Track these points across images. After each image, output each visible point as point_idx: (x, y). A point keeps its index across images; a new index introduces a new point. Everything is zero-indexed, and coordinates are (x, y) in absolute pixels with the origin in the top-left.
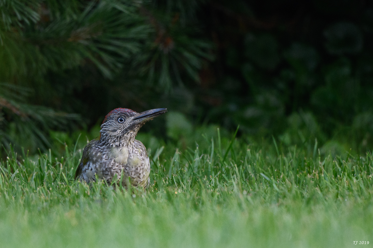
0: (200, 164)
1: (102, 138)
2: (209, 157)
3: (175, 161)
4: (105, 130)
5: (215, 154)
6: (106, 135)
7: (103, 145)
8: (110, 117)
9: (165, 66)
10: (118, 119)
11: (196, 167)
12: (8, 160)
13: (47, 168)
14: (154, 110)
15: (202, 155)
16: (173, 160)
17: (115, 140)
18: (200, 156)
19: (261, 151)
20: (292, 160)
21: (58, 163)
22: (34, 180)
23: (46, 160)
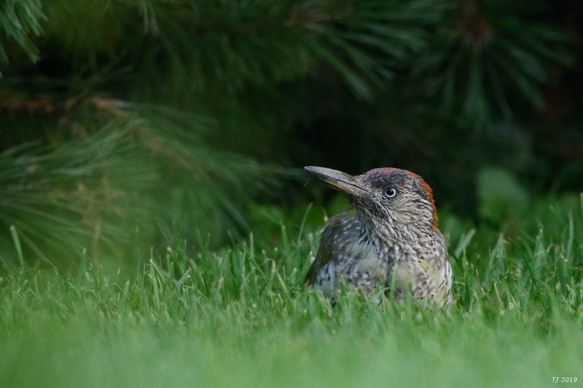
0: (545, 262)
2: (563, 250)
3: (498, 256)
5: (576, 244)
9: (475, 77)
11: (537, 269)
12: (169, 253)
13: (246, 268)
15: (550, 246)
16: (493, 254)
18: (546, 248)
21: (267, 260)
22: (221, 291)
23: (245, 253)
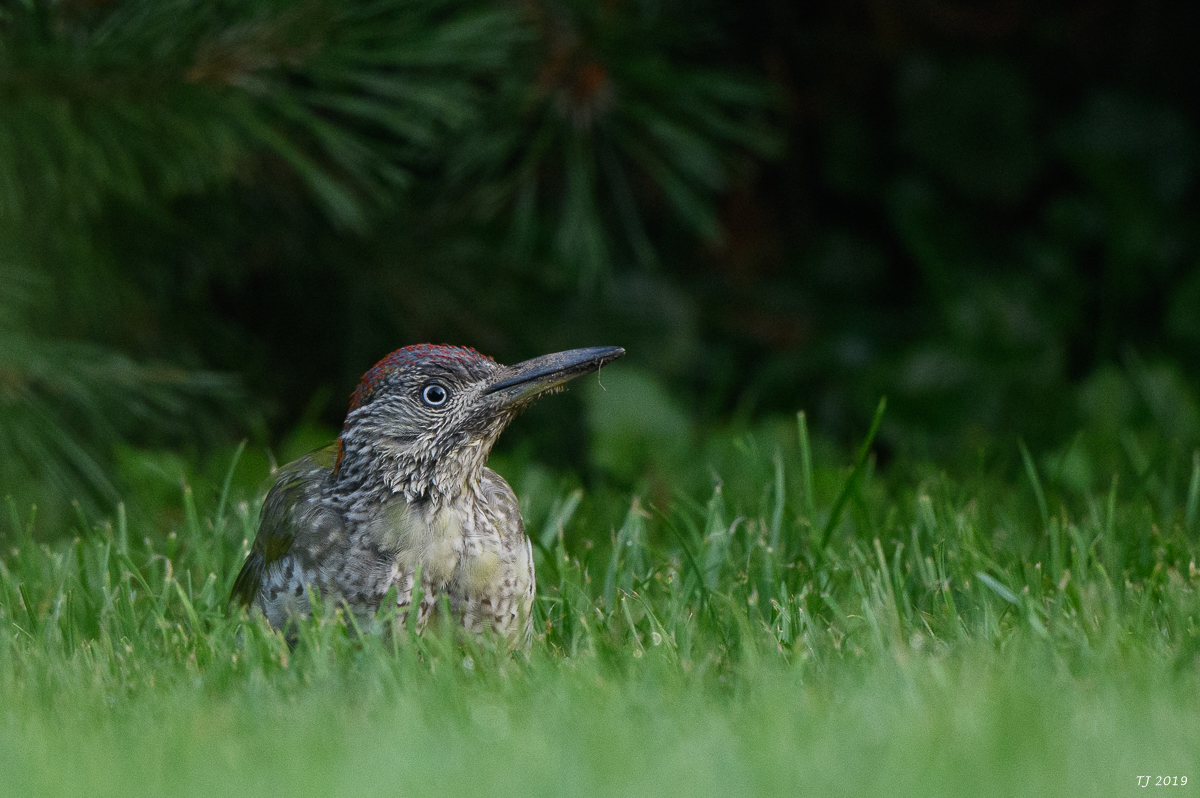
0: (727, 555)
1: (349, 464)
2: (764, 528)
3: (629, 543)
4: (367, 434)
5: (789, 516)
6: (373, 454)
7: (353, 490)
8: (387, 382)
10: (422, 390)
11: (711, 569)
13: (111, 575)
14: (570, 352)
15: (738, 521)
16: (620, 540)
17: (410, 475)
18: (728, 525)
19: (973, 507)
20: (1100, 536)
21: (154, 558)
22: (60, 622)
23: (109, 545)
